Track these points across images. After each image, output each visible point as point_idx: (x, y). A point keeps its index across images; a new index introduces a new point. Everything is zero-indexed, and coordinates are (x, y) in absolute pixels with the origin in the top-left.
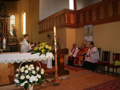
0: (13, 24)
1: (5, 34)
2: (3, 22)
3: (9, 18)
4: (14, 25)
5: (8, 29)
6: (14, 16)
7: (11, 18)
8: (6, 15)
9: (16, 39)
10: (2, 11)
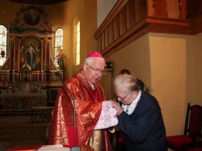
0: (59, 45)
1: (45, 65)
2: (42, 42)
3: (53, 34)
4: (62, 48)
5: (51, 56)
6: (62, 30)
7: (56, 34)
8: (47, 29)
9: (64, 75)
10: (41, 22)
